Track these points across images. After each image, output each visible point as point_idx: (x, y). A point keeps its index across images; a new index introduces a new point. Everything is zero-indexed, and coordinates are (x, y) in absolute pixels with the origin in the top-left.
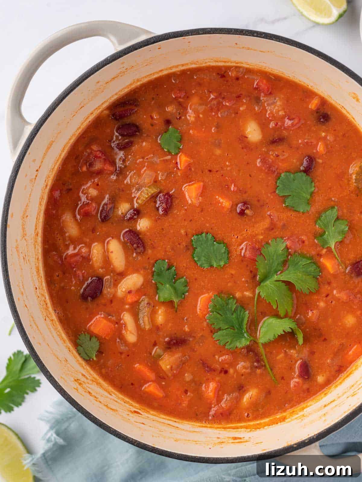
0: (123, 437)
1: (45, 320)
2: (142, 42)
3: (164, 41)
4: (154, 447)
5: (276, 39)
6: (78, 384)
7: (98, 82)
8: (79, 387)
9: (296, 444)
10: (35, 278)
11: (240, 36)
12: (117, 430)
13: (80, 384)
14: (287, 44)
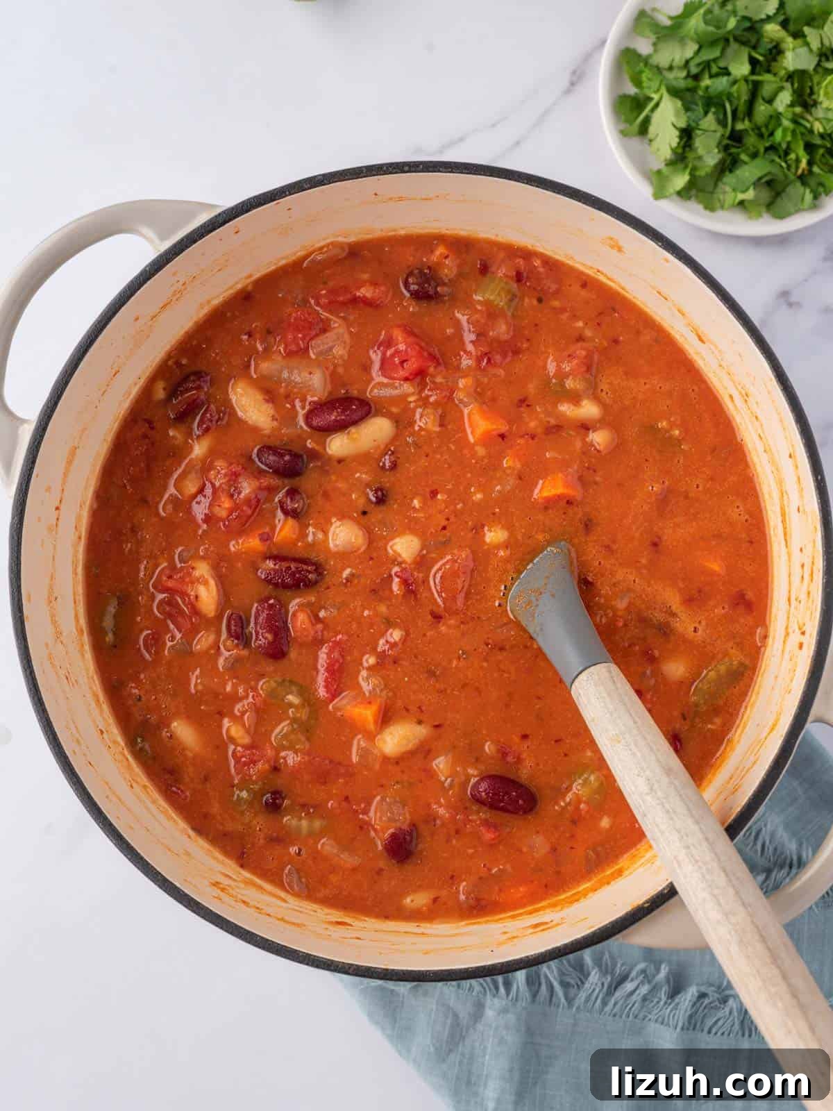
0: (325, 963)
1: (132, 786)
2: (202, 226)
3: (242, 217)
4: (387, 970)
5: (445, 168)
6: (219, 891)
7: (137, 319)
8: (221, 894)
9: (647, 902)
10: (96, 712)
11: (379, 177)
12: (310, 952)
13: (223, 890)
14: (467, 173)
